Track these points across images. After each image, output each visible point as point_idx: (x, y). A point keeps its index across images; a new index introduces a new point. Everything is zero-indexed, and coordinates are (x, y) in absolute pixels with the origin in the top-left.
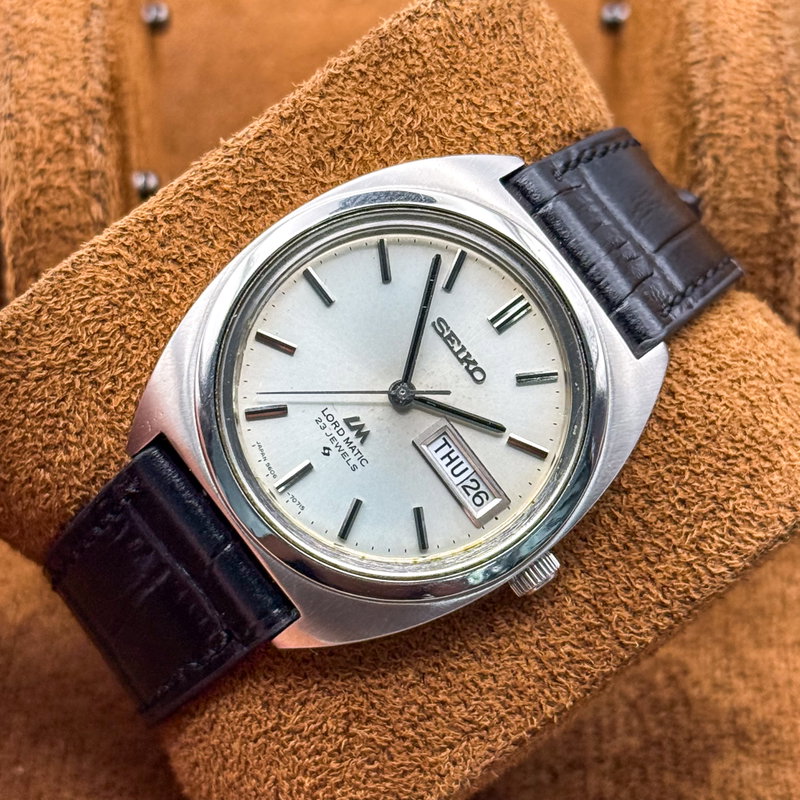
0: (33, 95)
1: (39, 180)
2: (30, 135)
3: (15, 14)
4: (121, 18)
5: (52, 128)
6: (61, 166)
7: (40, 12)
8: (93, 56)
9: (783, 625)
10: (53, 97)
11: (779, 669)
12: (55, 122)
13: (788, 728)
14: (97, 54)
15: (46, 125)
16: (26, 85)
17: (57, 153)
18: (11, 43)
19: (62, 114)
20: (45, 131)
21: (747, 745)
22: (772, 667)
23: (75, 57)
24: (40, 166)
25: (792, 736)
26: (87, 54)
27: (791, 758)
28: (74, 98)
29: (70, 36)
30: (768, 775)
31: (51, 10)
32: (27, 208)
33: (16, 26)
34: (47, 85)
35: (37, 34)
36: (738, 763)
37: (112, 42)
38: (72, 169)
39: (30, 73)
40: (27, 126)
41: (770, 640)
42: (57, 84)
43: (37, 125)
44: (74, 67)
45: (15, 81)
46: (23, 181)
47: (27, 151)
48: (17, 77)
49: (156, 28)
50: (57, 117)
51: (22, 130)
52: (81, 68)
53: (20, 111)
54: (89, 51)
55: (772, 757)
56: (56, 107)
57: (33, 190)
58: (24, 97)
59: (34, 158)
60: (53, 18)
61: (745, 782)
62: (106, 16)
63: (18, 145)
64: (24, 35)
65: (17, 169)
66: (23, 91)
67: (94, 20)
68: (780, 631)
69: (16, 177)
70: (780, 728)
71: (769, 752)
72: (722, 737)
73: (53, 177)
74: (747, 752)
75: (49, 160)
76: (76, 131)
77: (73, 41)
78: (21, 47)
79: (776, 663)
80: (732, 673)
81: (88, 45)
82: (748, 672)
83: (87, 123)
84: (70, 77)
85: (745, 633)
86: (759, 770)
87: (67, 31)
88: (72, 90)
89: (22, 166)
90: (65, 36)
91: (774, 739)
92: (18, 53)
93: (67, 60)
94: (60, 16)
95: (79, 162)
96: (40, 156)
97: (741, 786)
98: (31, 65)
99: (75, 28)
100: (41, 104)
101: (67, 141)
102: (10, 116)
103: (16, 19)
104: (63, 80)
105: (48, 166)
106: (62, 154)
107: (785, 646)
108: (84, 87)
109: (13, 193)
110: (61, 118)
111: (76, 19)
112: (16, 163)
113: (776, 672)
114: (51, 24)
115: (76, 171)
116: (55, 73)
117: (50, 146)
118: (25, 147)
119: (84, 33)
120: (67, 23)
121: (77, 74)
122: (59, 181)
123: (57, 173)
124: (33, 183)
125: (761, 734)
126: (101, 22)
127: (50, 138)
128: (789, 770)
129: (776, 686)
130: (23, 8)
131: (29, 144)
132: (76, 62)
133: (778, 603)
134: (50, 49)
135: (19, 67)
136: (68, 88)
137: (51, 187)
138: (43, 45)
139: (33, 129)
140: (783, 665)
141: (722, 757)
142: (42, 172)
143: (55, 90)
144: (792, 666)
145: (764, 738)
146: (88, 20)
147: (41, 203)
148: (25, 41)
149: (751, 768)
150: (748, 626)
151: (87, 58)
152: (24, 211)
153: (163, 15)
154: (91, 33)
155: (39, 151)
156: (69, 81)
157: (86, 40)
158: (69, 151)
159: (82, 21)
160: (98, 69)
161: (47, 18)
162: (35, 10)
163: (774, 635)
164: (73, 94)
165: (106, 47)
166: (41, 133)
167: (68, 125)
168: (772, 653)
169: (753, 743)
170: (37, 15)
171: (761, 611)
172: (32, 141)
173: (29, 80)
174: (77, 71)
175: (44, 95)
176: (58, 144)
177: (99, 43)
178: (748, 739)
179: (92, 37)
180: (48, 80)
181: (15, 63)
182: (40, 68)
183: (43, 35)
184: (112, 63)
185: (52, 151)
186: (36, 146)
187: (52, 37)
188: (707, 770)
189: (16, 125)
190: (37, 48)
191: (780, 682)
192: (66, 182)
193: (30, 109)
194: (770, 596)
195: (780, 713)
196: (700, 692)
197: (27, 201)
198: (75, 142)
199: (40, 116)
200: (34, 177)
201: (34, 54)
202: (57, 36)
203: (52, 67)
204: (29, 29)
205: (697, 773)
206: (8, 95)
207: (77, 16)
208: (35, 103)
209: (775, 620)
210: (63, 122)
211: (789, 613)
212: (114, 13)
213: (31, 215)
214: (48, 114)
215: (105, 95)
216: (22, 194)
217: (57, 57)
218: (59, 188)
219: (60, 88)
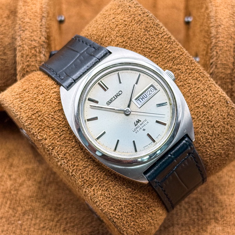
0: (26, 40)
1: (27, 63)
2: (25, 51)
3: (22, 18)
4: (51, 20)
5: (31, 49)
6: (33, 60)
7: (29, 18)
8: (43, 30)
9: (229, 189)
10: (32, 41)
11: (227, 201)
12: (32, 48)
13: (229, 217)
14: (44, 29)
15: (30, 49)
16: (24, 38)
17: (32, 56)
18: (21, 26)
19: (34, 45)
20: (29, 50)
21: (217, 221)
22: (225, 201)
23: (38, 30)
24: (28, 59)
25: (230, 219)
26: (41, 29)
27: (230, 226)
28: (37, 41)
29: (37, 24)
30: (223, 230)
31: (32, 17)
32: (24, 71)
33: (22, 22)
34: (30, 38)
35: (28, 24)
36: (215, 226)
37: (48, 26)
38: (36, 60)
39: (26, 34)
40: (24, 48)
41: (225, 193)
42: (33, 37)
43: (27, 48)
44: (38, 33)
45: (21, 36)
46: (23, 63)
47: (24, 55)
48: (22, 35)
49: (61, 22)
50: (33, 46)
51: (23, 50)
52: (39, 33)
53: (23, 44)
54: (42, 29)
55: (224, 225)
56: (32, 44)
57: (26, 66)
58: (24, 41)
59: (26, 57)
60: (32, 20)
61: (217, 232)
62: (46, 19)
63: (22, 54)
64: (24, 24)
65: (21, 60)
66: (24, 39)
67: (43, 20)
68: (228, 191)
69: (21, 62)
70: (227, 217)
71: (223, 224)
72: (211, 219)
73: (31, 63)
74: (218, 223)
75: (30, 58)
76: (38, 50)
77: (37, 26)
78: (23, 27)
79: (226, 199)
80: (214, 202)
81: (41, 27)
82: (218, 202)
83: (41, 48)
84: (36, 35)
85: (218, 191)
86: (221, 228)
87: (36, 23)
88: (37, 39)
89: (23, 59)
90: (35, 24)
91: (225, 220)
92: (22, 29)
93: (36, 31)
94: (34, 19)
95: (38, 58)
96: (28, 57)
97: (216, 233)
98: (26, 32)
99: (38, 22)
100: (28, 43)
101: (35, 53)
102: (20, 46)
103: (22, 20)
104: (35, 36)
105: (30, 60)
106: (33, 56)
107: (229, 195)
108: (40, 38)
109: (20, 67)
110: (34, 46)
111: (38, 20)
112: (21, 59)
113: (226, 202)
114: (32, 21)
115: (37, 61)
116: (32, 35)
117: (31, 54)
118: (24, 54)
119: (40, 24)
120: (36, 21)
121: (38, 35)
122: (33, 64)
123: (32, 61)
124: (26, 64)
125: (221, 219)
126: (45, 21)
127: (31, 52)
128: (229, 229)
129: (226, 206)
130: (24, 17)
131: (25, 53)
132: (38, 32)
133: (227, 183)
134: (31, 28)
135: (23, 33)
136: (36, 38)
137: (31, 65)
138: (29, 27)
139: (26, 49)
140: (228, 200)
141: (211, 225)
142: (28, 61)
143: (32, 39)
144: (230, 200)
145: (223, 220)
146: (42, 20)
147: (28, 69)
148: (25, 26)
149: (219, 228)
150: (219, 189)
151: (41, 31)
152: (23, 72)
153: (63, 18)
154: (42, 24)
155: (28, 55)
156: (36, 37)
157: (41, 26)
158: (36, 56)
159: (40, 20)
160: (44, 33)
161: (31, 19)
162: (27, 18)
163: (226, 192)
164: (37, 40)
165: (46, 27)
166: (28, 51)
167: (36, 48)
168: (225, 197)
169: (219, 221)
170: (28, 19)
171: (222, 185)
172: (26, 53)
173: (25, 36)
174: (38, 34)
175: (29, 40)
176: (33, 53)
177: (44, 26)
178: (218, 220)
179: (42, 25)
180: (30, 36)
181: (22, 32)
182: (28, 33)
183: (29, 24)
184: (48, 32)
185: (31, 56)
186: (27, 54)
187: (32, 25)
188: (207, 228)
189: (21, 48)
190: (28, 27)
191: (227, 205)
192: (35, 64)
193: (25, 44)
194: (225, 181)
195: (227, 213)
196: (205, 207)
197: (24, 69)
198: (37, 53)
199: (28, 46)
200: (26, 62)
201: (27, 29)
202: (33, 24)
203: (31, 33)
204: (26, 22)
205: (204, 228)
206: (20, 40)
207: (39, 19)
208: (27, 42)
209: (226, 187)
210: (34, 48)
211: (230, 186)
212: (49, 18)
213: (25, 73)
214: (30, 46)
215: (46, 41)
216: (23, 67)
217: (33, 30)
218: (33, 65)
219: (33, 38)
